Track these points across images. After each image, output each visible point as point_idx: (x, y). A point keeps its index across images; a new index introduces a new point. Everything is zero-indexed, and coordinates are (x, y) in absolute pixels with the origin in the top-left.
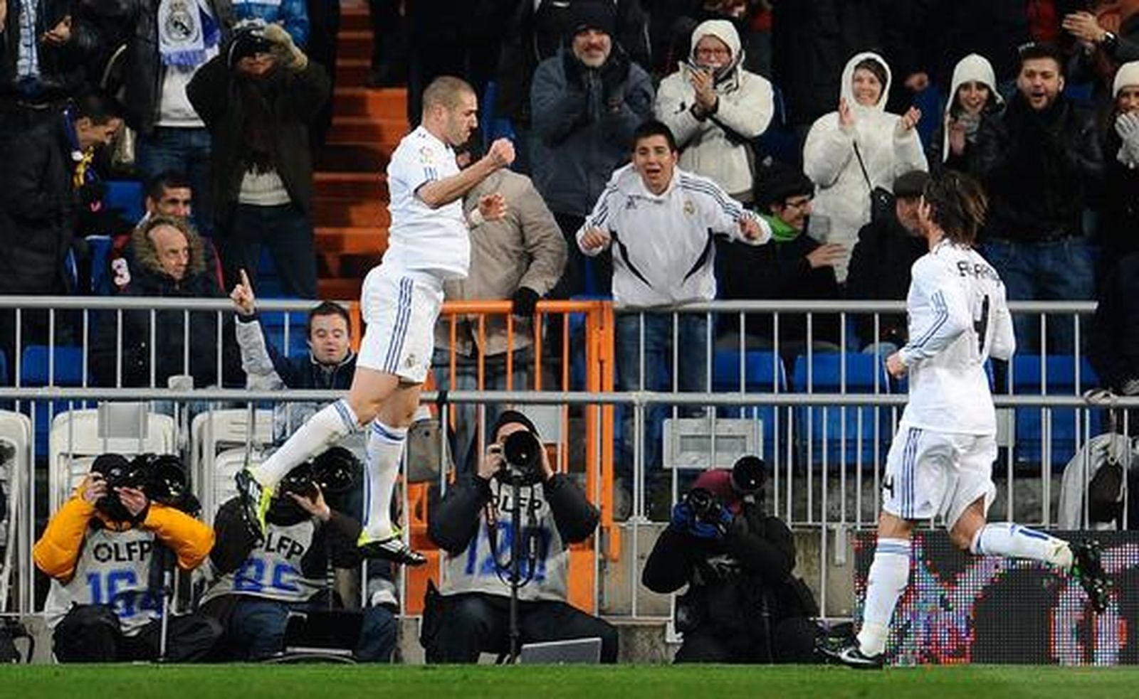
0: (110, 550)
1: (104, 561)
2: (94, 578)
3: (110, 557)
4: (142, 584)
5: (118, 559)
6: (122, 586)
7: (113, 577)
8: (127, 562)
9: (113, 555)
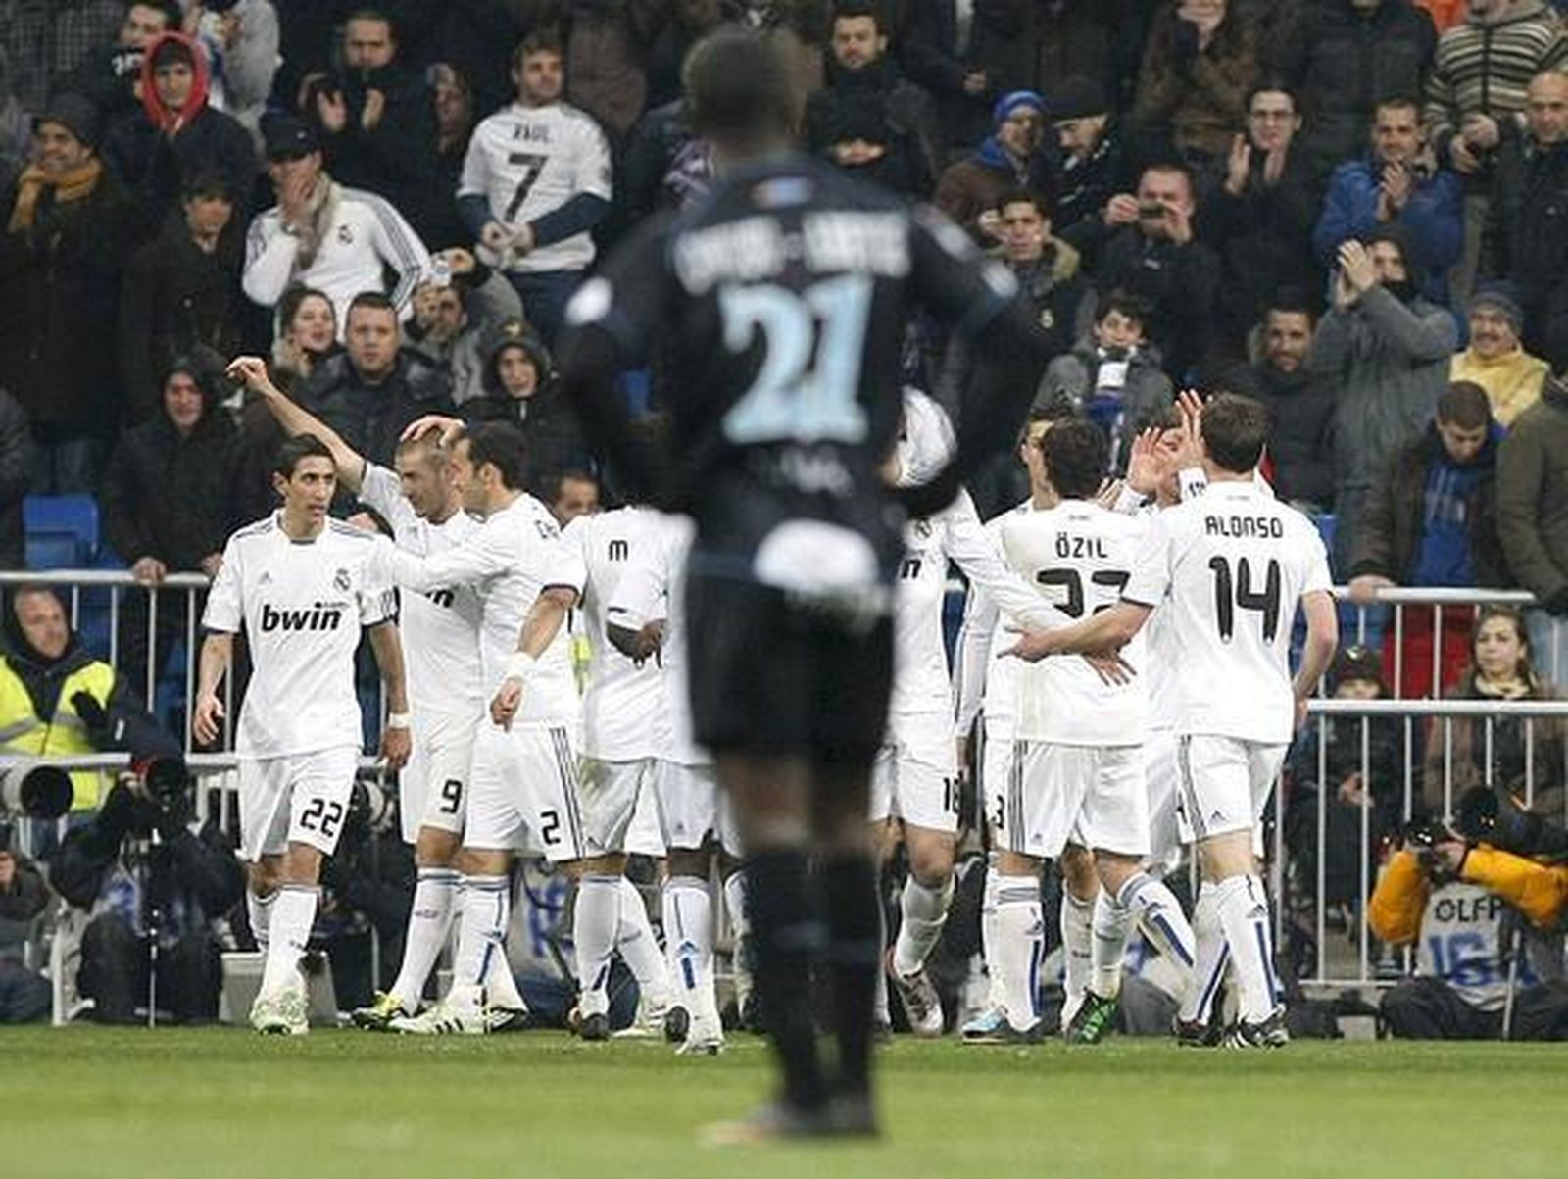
0: (1453, 907)
1: (1445, 920)
2: (1435, 942)
3: (1452, 916)
4: (1492, 948)
5: (1462, 919)
6: (1466, 953)
7: (1457, 940)
8: (1471, 923)
9: (1456, 912)
